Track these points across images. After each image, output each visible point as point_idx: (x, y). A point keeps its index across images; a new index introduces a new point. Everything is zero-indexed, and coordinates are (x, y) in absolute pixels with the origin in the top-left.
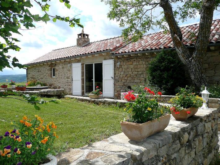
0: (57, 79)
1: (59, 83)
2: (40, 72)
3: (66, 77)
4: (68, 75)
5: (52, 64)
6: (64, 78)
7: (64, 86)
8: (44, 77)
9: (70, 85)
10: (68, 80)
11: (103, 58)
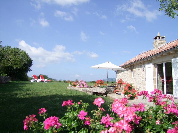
0: (135, 79)
1: (136, 82)
2: (124, 73)
3: (141, 77)
4: (142, 75)
5: (131, 66)
6: (140, 78)
7: (140, 85)
8: (126, 78)
9: (144, 85)
10: (143, 80)
11: (172, 56)
